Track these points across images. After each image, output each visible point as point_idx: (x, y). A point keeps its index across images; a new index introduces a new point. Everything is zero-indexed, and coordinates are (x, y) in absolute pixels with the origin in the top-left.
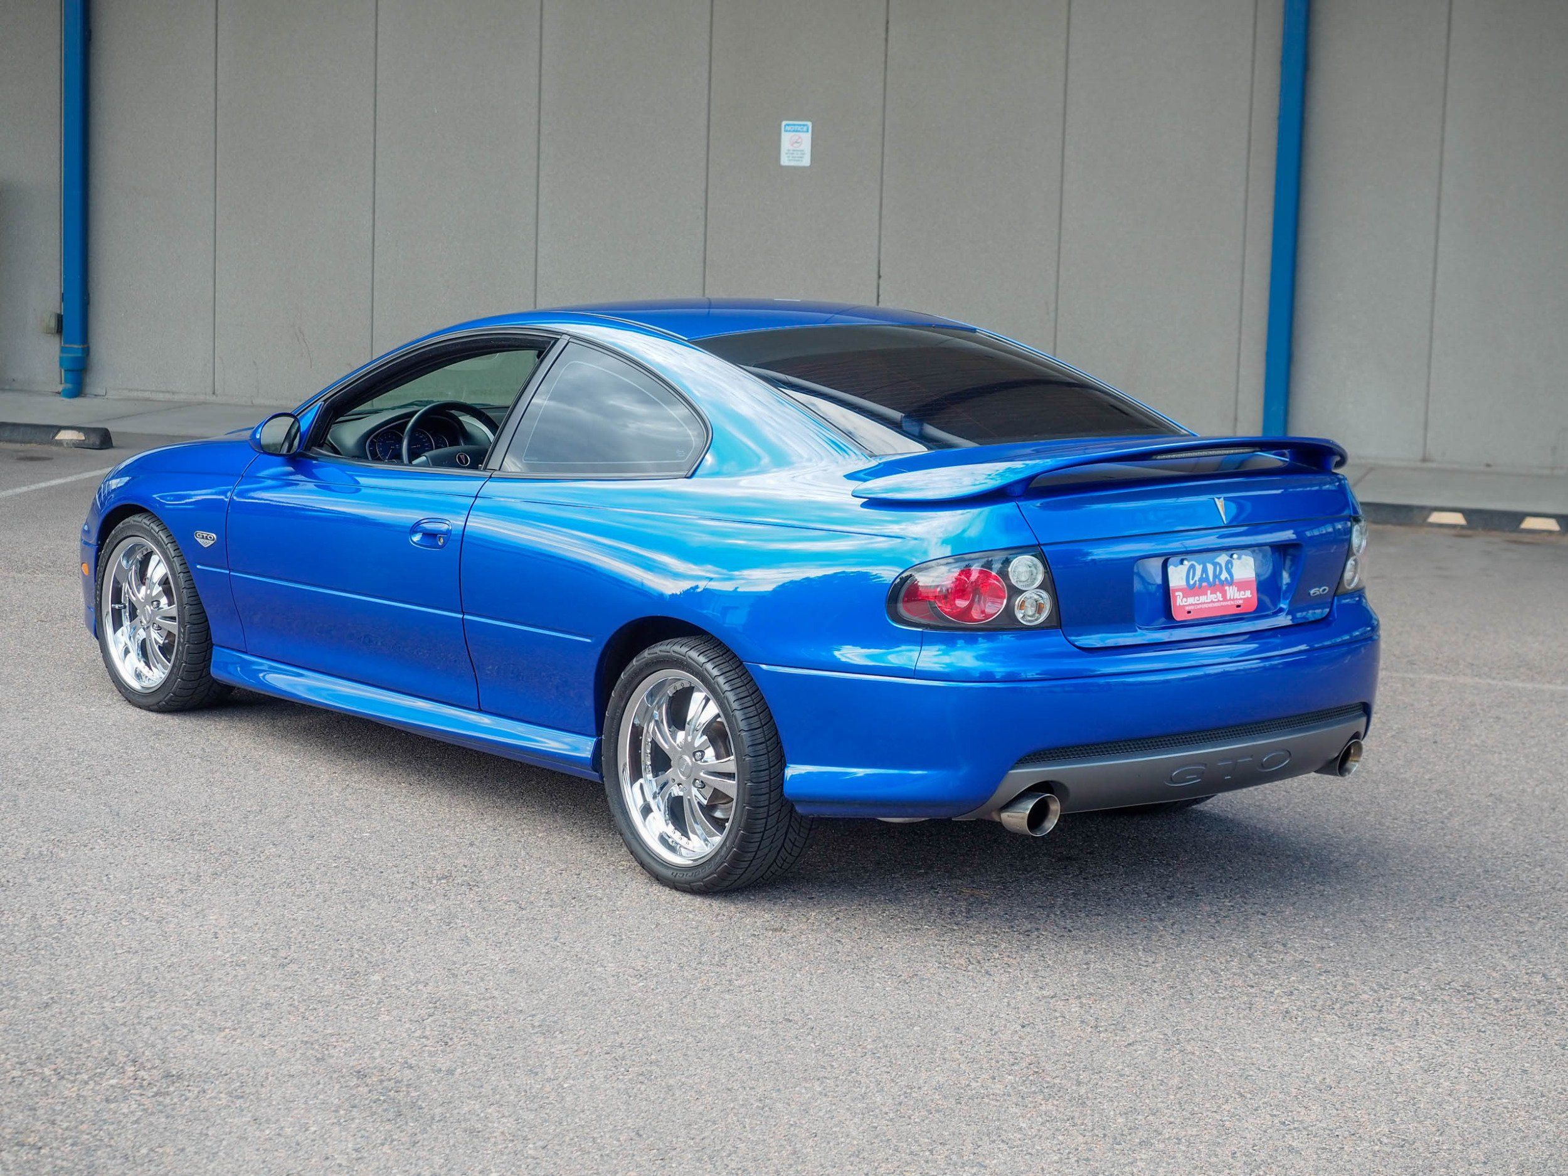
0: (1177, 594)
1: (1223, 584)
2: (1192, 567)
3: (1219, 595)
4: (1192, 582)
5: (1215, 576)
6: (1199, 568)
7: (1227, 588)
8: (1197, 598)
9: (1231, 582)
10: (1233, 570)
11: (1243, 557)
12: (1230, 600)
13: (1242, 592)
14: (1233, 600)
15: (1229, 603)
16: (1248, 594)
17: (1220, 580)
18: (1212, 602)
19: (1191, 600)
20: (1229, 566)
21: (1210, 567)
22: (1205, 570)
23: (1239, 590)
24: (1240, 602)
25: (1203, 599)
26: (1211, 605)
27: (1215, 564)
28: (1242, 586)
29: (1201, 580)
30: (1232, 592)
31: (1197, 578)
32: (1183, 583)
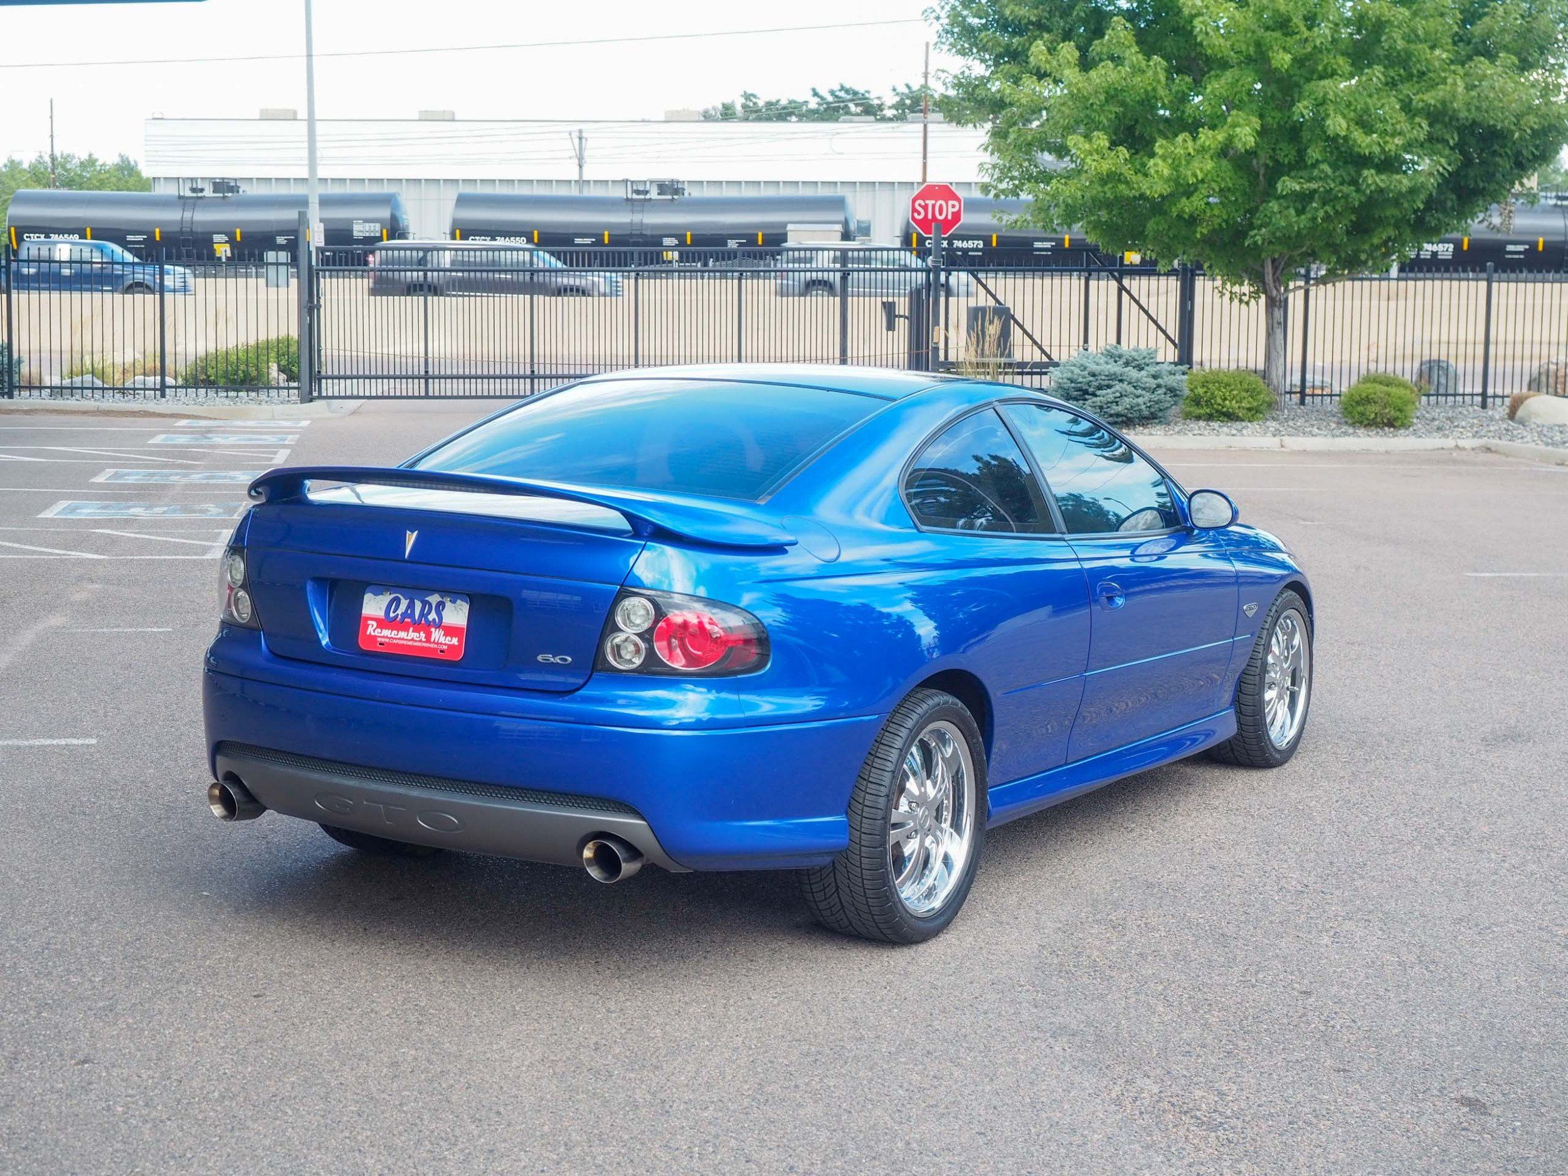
0: (370, 622)
1: (429, 624)
2: (397, 600)
3: (423, 635)
4: (392, 615)
5: (422, 614)
6: (404, 603)
7: (433, 630)
8: (395, 632)
9: (439, 626)
10: (444, 613)
11: (459, 601)
12: (434, 642)
13: (449, 638)
14: (437, 643)
15: (432, 646)
16: (455, 641)
17: (426, 619)
18: (413, 640)
19: (386, 632)
20: (441, 606)
21: (418, 605)
22: (411, 606)
23: (446, 635)
24: (445, 647)
25: (402, 634)
26: (410, 643)
27: (425, 603)
28: (450, 631)
29: (404, 615)
30: (437, 635)
31: (399, 612)
32: (381, 614)
